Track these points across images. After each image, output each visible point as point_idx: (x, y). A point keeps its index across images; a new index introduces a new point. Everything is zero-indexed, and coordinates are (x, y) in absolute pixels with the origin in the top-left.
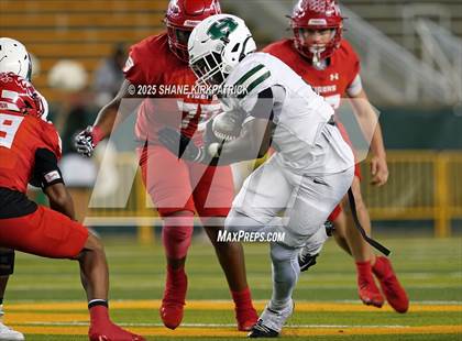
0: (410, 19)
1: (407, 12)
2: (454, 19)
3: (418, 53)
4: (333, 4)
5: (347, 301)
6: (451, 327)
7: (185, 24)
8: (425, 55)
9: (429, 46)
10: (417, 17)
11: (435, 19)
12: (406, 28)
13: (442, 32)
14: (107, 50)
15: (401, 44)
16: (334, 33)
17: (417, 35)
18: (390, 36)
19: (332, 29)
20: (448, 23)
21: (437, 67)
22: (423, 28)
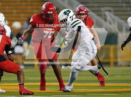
0: (103, 11)
1: (103, 9)
2: (115, 11)
3: (105, 20)
4: (86, 8)
5: (87, 83)
6: (114, 90)
8: (107, 20)
9: (108, 18)
10: (105, 11)
11: (110, 11)
12: (103, 13)
13: (112, 14)
14: (26, 19)
15: (101, 17)
16: (86, 15)
17: (105, 15)
18: (99, 15)
19: (86, 14)
20: (113, 12)
21: (110, 23)
22: (107, 13)
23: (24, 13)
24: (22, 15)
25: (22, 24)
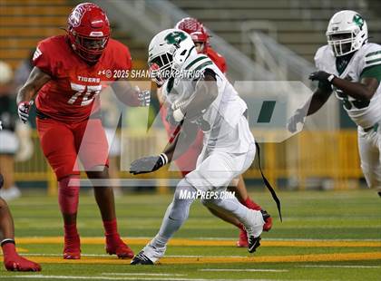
0: (247, 32)
1: (245, 26)
2: (279, 32)
3: (253, 57)
4: (202, 26)
5: (201, 238)
6: (278, 257)
7: (91, 35)
8: (258, 59)
9: (261, 52)
10: (252, 31)
11: (265, 32)
12: (244, 39)
13: (271, 41)
15: (240, 50)
17: (252, 44)
18: (232, 44)
19: (201, 43)
20: (276, 35)
21: (266, 67)
22: (257, 38)
23: (19, 37)
24: (14, 43)
25: (14, 69)
